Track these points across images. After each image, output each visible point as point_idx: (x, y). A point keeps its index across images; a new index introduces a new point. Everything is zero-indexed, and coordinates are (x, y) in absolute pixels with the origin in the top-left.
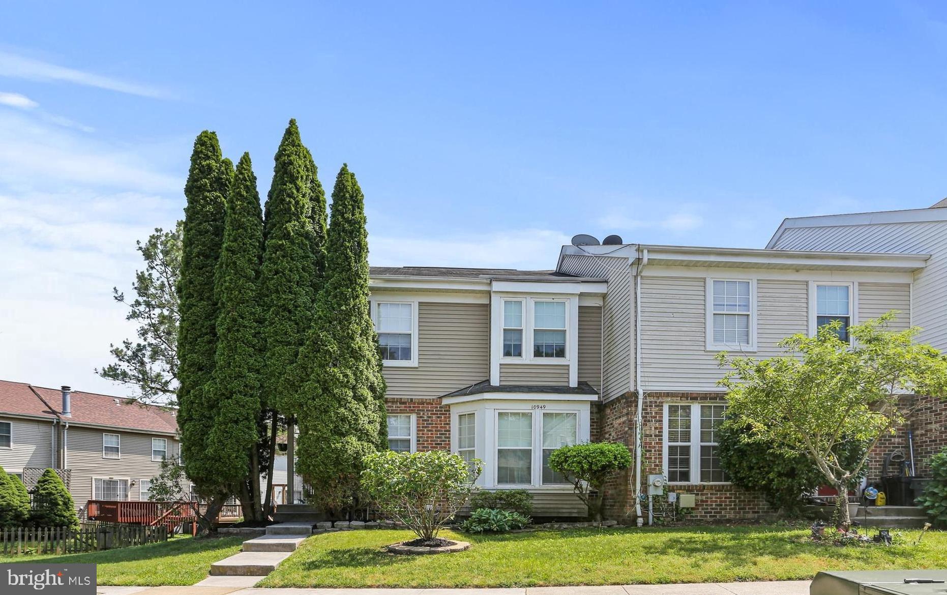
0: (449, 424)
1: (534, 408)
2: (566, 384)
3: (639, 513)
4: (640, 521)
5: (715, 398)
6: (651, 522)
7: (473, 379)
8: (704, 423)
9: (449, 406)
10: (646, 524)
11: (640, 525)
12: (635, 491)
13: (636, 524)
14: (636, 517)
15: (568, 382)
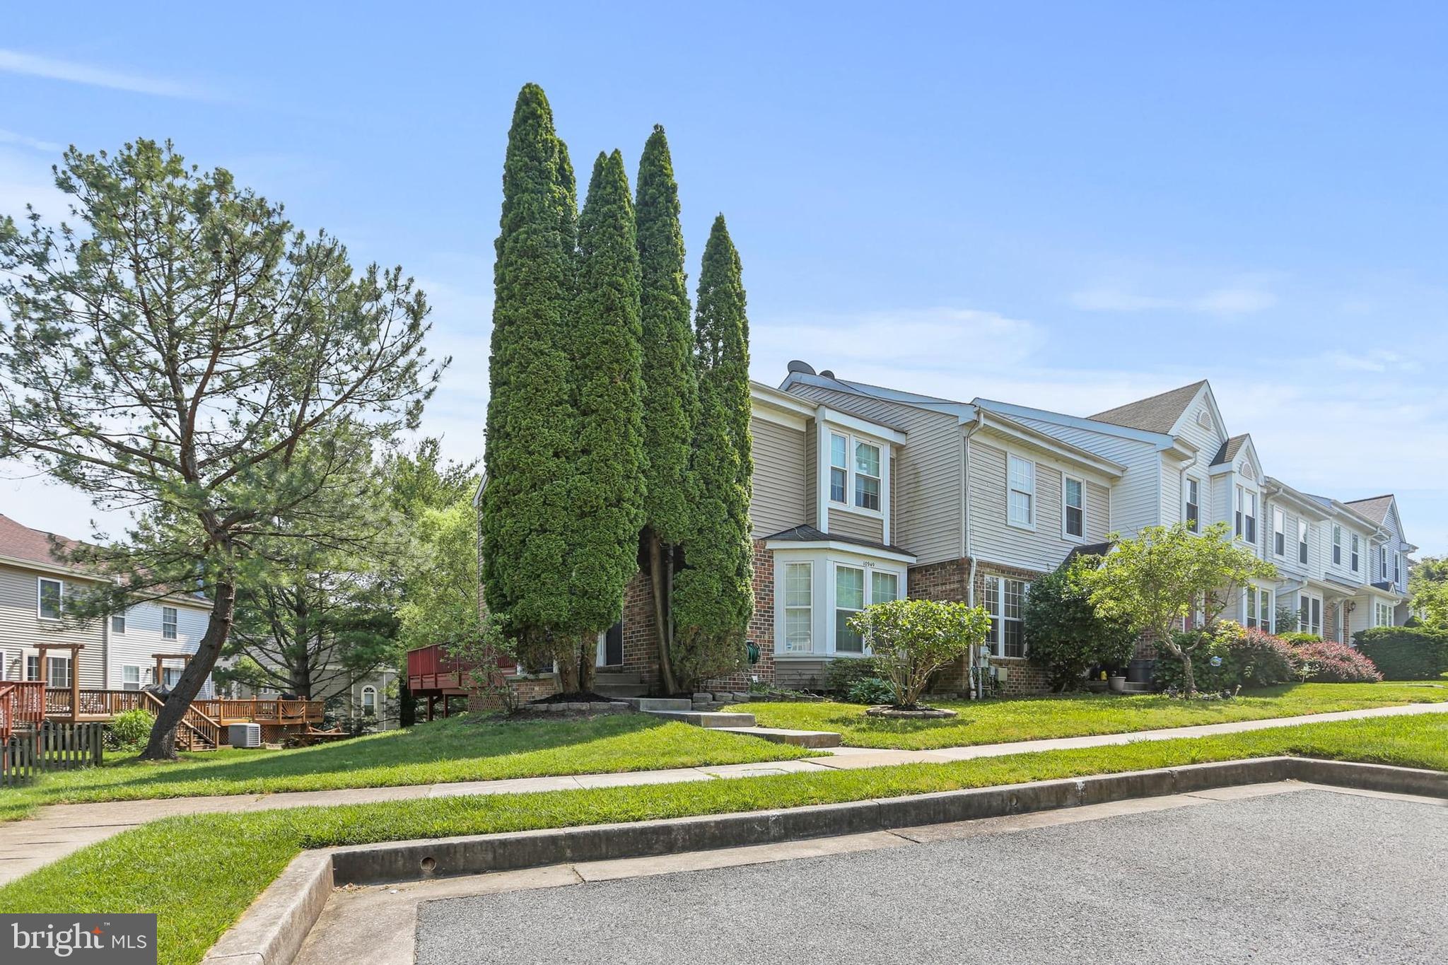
0: (772, 574)
1: (865, 564)
2: (879, 541)
3: (973, 687)
4: (974, 693)
5: (1014, 574)
6: (981, 696)
7: (793, 521)
8: (1007, 596)
9: (772, 550)
10: (977, 697)
11: (973, 698)
12: (968, 663)
13: (969, 697)
14: (970, 689)
15: (882, 539)
